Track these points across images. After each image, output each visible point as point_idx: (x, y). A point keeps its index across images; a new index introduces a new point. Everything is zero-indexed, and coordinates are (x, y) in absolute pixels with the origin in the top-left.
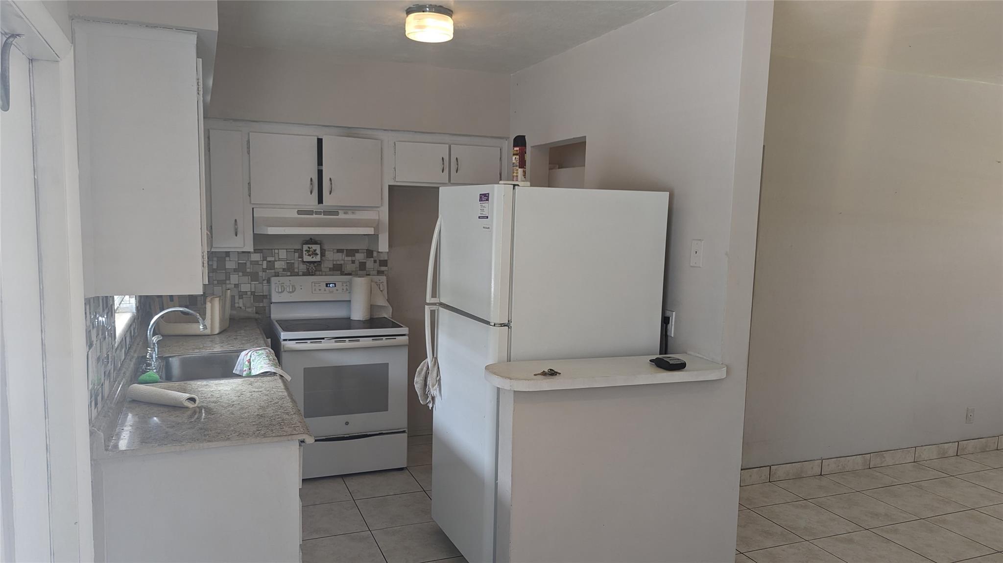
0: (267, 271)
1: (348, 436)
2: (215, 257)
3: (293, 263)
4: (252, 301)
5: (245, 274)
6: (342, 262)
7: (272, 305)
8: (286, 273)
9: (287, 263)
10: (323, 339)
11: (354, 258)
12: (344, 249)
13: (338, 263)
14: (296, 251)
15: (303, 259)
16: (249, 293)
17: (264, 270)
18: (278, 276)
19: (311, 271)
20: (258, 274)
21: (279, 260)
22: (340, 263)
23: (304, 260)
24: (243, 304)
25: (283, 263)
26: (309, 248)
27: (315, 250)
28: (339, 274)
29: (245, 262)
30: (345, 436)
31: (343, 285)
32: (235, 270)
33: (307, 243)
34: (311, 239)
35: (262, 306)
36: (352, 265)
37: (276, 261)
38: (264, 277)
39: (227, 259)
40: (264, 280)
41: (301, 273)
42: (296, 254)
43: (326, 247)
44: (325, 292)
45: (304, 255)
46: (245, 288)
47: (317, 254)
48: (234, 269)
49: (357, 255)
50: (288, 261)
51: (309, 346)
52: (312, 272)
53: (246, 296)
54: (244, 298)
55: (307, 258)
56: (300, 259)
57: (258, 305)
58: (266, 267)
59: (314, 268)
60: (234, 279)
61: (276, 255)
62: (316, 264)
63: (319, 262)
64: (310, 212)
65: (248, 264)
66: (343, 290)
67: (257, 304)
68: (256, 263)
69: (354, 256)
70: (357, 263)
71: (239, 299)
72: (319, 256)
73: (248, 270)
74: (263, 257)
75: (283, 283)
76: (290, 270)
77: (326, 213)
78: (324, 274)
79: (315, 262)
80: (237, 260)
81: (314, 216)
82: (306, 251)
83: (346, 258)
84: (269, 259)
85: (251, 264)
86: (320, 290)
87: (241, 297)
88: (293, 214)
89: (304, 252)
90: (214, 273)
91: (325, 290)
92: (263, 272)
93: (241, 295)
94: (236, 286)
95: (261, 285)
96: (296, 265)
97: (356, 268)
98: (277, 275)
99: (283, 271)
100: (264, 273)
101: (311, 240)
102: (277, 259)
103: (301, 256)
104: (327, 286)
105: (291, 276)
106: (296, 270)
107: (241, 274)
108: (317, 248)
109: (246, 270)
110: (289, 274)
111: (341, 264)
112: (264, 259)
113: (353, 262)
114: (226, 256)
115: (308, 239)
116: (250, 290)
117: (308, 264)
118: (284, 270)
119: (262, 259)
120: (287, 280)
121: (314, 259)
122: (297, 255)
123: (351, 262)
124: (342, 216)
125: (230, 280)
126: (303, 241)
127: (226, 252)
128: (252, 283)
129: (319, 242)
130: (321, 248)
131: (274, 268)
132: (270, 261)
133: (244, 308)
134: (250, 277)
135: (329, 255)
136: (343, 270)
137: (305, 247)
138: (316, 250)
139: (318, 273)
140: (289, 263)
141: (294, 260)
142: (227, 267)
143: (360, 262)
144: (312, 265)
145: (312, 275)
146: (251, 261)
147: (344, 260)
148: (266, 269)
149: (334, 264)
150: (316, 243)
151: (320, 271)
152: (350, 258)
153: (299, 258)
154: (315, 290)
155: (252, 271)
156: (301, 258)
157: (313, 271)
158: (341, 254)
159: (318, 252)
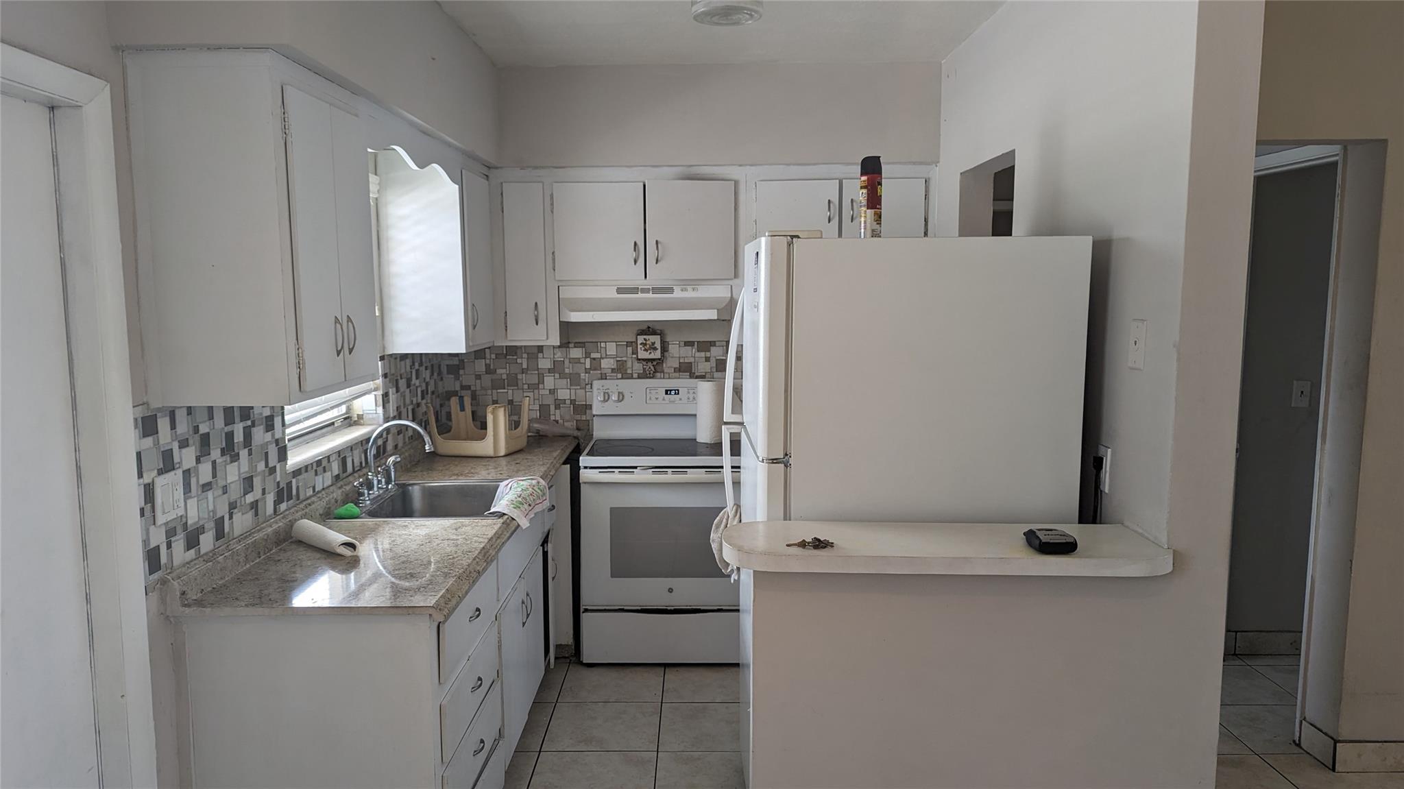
0: (591, 372)
1: (672, 608)
2: (525, 353)
3: (626, 361)
4: (572, 413)
5: (563, 376)
6: (692, 360)
7: (594, 418)
8: (615, 374)
9: (617, 361)
10: (636, 467)
11: (708, 354)
12: (694, 342)
13: (686, 361)
14: (629, 344)
15: (637, 356)
16: (568, 402)
17: (587, 371)
18: (606, 379)
19: (648, 372)
20: (580, 376)
21: (607, 357)
22: (689, 361)
23: (639, 357)
24: (561, 416)
25: (612, 360)
26: (645, 339)
27: (653, 344)
28: (688, 377)
29: (562, 359)
30: (669, 608)
31: (689, 393)
32: (550, 371)
33: (642, 333)
34: (649, 327)
35: (585, 419)
36: (707, 363)
37: (603, 358)
38: (587, 380)
39: (540, 355)
40: (586, 384)
41: (635, 375)
42: (628, 348)
43: (668, 339)
44: (664, 402)
45: (639, 350)
46: (564, 394)
47: (655, 349)
48: (549, 369)
49: (713, 349)
50: (618, 359)
51: (616, 477)
52: (650, 374)
53: (564, 405)
54: (561, 409)
55: (643, 354)
56: (635, 356)
57: (580, 419)
58: (589, 367)
59: (652, 368)
60: (549, 382)
61: (603, 350)
62: (655, 363)
63: (659, 359)
64: (635, 290)
65: (567, 362)
66: (689, 399)
67: (578, 417)
68: (577, 361)
69: (709, 351)
70: (713, 361)
71: (556, 409)
72: (659, 351)
73: (567, 371)
74: (586, 353)
75: (608, 389)
76: (621, 371)
77: (656, 290)
78: (667, 376)
79: (654, 360)
80: (552, 357)
81: (640, 295)
82: (641, 344)
83: (698, 354)
84: (593, 355)
85: (570, 362)
86: (657, 399)
87: (557, 407)
88: (612, 293)
89: (639, 346)
90: (524, 375)
91: (664, 400)
92: (586, 373)
93: (558, 404)
94: (552, 392)
95: (583, 391)
96: (629, 364)
97: (711, 368)
98: (603, 377)
99: (612, 372)
100: (587, 375)
101: (649, 329)
102: (604, 356)
103: (635, 352)
104: (666, 393)
105: (622, 378)
106: (629, 371)
107: (557, 376)
108: (656, 339)
109: (564, 370)
110: (620, 376)
111: (691, 363)
112: (587, 355)
113: (707, 359)
114: (539, 352)
115: (645, 327)
116: (569, 397)
117: (645, 363)
118: (613, 370)
119: (584, 356)
120: (615, 385)
121: (652, 356)
122: (630, 349)
123: (704, 359)
124: (678, 294)
125: (543, 383)
126: (638, 330)
127: (538, 346)
128: (572, 387)
129: (659, 331)
130: (661, 340)
131: (601, 368)
132: (594, 359)
133: (562, 421)
134: (569, 380)
135: (674, 349)
136: (693, 371)
137: (641, 339)
138: (655, 343)
139: (658, 375)
140: (619, 361)
141: (627, 357)
142: (539, 367)
143: (717, 360)
144: (650, 364)
145: (650, 378)
146: (570, 359)
147: (694, 357)
148: (590, 369)
149: (680, 363)
150: (654, 333)
151: (661, 372)
152: (703, 354)
153: (633, 354)
154: (650, 399)
155: (571, 372)
156: (635, 354)
157: (652, 372)
158: (690, 347)
159: (658, 345)
